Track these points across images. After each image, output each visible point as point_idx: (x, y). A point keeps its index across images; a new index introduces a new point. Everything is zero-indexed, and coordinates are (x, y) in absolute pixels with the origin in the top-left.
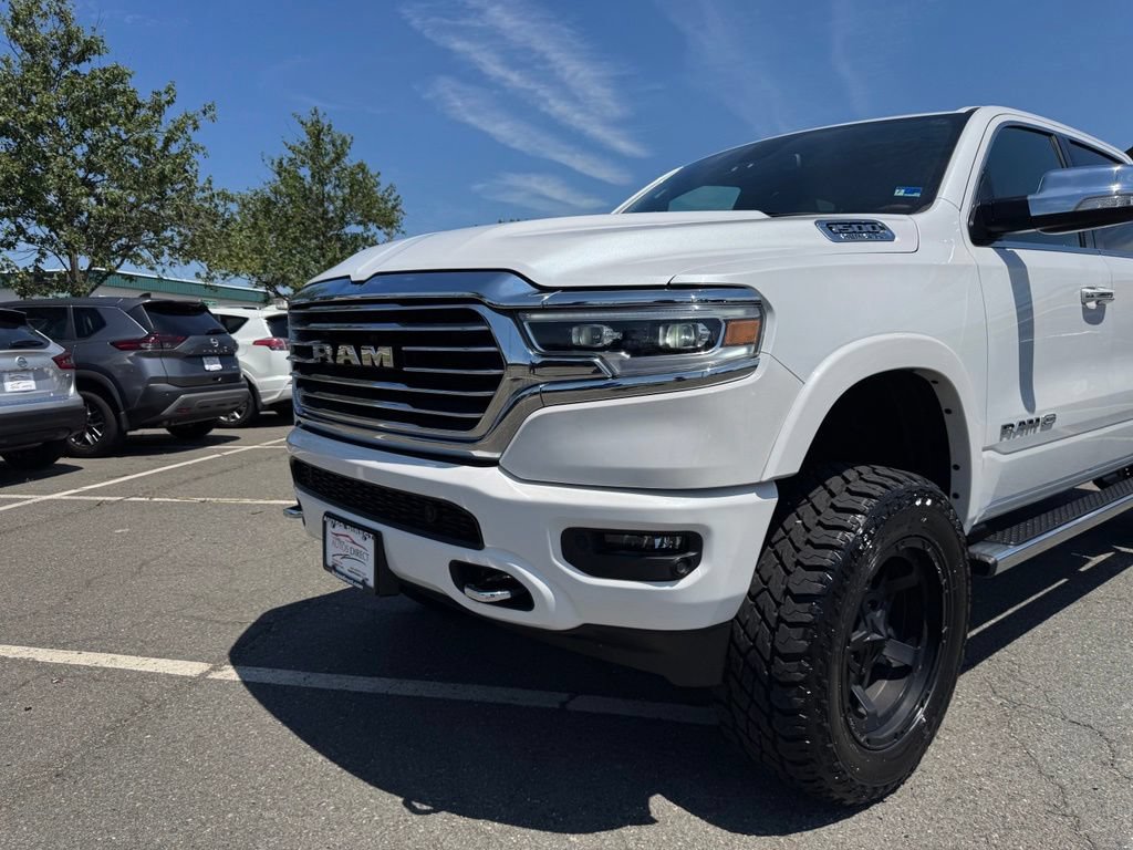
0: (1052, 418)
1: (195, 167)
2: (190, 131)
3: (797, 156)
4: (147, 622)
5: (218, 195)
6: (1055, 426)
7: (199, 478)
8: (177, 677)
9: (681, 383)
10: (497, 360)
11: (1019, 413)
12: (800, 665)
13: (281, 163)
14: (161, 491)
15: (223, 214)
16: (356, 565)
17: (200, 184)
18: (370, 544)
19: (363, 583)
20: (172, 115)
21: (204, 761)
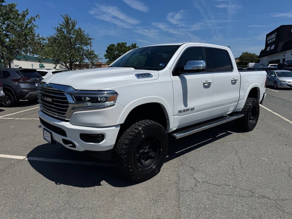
0: (194, 108)
1: (35, 31)
2: (33, 21)
3: (150, 52)
4: (14, 148)
5: (41, 38)
6: (194, 110)
7: (33, 113)
8: (19, 159)
9: (104, 107)
10: (67, 103)
11: (183, 108)
12: (124, 156)
13: (58, 28)
14: (23, 117)
15: (42, 44)
16: (48, 139)
17: (36, 35)
18: (50, 135)
19: (49, 142)
20: (28, 17)
21: (21, 175)
